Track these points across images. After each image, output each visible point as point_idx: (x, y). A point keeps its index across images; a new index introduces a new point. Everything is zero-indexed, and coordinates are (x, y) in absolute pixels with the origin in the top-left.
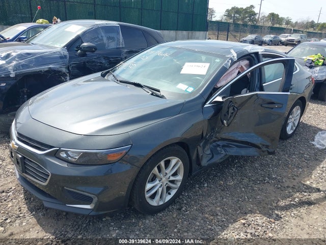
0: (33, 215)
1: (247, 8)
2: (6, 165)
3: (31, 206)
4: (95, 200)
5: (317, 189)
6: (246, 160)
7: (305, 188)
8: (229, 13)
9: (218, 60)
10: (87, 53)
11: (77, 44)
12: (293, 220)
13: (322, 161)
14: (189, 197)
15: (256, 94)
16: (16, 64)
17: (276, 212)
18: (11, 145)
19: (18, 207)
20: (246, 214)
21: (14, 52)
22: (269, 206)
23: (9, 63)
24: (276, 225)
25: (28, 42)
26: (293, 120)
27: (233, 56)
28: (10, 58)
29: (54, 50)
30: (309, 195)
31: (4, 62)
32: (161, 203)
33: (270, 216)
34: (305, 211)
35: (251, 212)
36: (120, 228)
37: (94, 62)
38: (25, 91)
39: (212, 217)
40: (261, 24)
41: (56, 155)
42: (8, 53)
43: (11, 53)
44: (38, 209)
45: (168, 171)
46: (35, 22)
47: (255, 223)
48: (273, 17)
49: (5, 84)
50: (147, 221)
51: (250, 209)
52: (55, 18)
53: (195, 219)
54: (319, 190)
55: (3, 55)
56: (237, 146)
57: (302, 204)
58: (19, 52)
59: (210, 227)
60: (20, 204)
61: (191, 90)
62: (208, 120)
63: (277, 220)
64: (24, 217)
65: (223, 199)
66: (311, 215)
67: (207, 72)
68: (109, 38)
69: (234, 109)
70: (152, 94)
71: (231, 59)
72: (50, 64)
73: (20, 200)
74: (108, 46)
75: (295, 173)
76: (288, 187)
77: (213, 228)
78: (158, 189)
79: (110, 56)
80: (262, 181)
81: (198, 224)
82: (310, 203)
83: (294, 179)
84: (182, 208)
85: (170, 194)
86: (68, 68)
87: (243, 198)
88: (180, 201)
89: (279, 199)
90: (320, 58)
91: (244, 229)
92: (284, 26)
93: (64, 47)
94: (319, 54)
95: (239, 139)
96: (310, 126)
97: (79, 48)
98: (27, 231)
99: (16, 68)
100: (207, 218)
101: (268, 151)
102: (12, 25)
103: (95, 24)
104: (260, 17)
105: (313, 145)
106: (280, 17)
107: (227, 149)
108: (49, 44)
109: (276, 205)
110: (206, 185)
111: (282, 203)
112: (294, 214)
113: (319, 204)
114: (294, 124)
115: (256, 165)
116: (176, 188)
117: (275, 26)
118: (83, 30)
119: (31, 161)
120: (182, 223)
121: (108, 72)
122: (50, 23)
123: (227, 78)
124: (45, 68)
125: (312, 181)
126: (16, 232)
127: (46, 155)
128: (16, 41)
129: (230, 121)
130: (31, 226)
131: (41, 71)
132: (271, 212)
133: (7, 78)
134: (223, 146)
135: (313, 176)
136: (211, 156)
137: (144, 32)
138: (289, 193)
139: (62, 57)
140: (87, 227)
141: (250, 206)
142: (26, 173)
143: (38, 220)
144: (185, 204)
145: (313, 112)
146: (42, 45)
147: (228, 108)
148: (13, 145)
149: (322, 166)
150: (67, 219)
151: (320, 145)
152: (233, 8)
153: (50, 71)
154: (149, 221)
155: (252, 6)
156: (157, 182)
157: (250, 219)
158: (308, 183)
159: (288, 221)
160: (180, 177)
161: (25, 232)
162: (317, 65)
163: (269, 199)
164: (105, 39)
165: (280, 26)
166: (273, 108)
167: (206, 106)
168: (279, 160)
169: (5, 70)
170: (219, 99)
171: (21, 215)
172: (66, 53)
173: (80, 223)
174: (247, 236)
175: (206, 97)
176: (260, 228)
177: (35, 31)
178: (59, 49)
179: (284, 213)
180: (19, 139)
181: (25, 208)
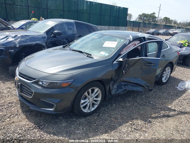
0: (24, 114)
1: (151, 14)
2: (12, 91)
3: (24, 110)
4: (55, 106)
5: (174, 110)
6: (138, 94)
7: (168, 109)
8: (140, 17)
9: (122, 40)
10: (57, 36)
11: (52, 31)
12: (158, 124)
13: (180, 97)
14: (105, 110)
15: (142, 58)
16: (20, 41)
17: (149, 119)
18: (15, 79)
19: (17, 110)
20: (133, 119)
21: (19, 34)
22: (146, 117)
23: (16, 40)
24: (148, 125)
25: (26, 30)
26: (166, 74)
27: (130, 39)
28: (17, 37)
29: (40, 34)
30: (169, 112)
31: (14, 39)
32: (89, 111)
33: (146, 121)
34: (165, 120)
35: (136, 119)
36: (67, 122)
37: (60, 41)
38: (23, 55)
39: (115, 120)
40: (159, 23)
41: (37, 83)
42: (16, 34)
43: (18, 35)
44: (27, 112)
45: (93, 95)
46: (30, 19)
47: (137, 124)
48: (166, 19)
49: (13, 51)
50: (81, 120)
51: (135, 117)
52: (41, 17)
53: (106, 120)
54: (175, 110)
55: (14, 35)
56: (131, 85)
57: (164, 116)
58: (22, 34)
59: (113, 124)
60: (18, 109)
61: (107, 54)
62: (115, 70)
63: (149, 123)
64: (20, 115)
65: (122, 112)
66: (168, 122)
67: (116, 46)
68: (68, 29)
69: (128, 65)
70: (87, 56)
71: (129, 40)
72: (37, 41)
73: (18, 107)
74: (68, 33)
75: (164, 102)
76: (158, 108)
77: (115, 125)
78: (88, 104)
79: (69, 38)
80: (145, 104)
81: (107, 122)
82: (169, 116)
83: (162, 105)
84: (100, 115)
85: (94, 107)
86: (46, 43)
87: (133, 112)
88: (99, 111)
89: (152, 113)
90: (186, 42)
91: (131, 126)
92: (172, 25)
93: (45, 32)
94: (186, 40)
95: (133, 82)
96: (178, 79)
97: (52, 33)
98: (21, 121)
99: (20, 42)
100: (112, 120)
101: (149, 89)
102: (18, 21)
103: (61, 21)
104: (159, 19)
105: (177, 88)
106: (170, 19)
107: (126, 87)
108: (37, 31)
109: (150, 116)
110: (114, 105)
111: (153, 116)
112: (159, 121)
113: (174, 117)
114: (167, 77)
115: (143, 97)
116: (97, 104)
117: (168, 24)
118: (55, 24)
119: (25, 86)
120: (99, 122)
121: (67, 45)
122: (38, 20)
123: (127, 49)
124: (34, 43)
125: (172, 106)
126: (15, 121)
127: (32, 83)
128: (20, 29)
129: (126, 71)
130: (23, 119)
131: (32, 44)
132: (147, 119)
133: (15, 47)
134: (124, 85)
135: (173, 104)
136: (117, 90)
137: (87, 26)
138: (159, 111)
139: (43, 38)
140: (51, 121)
141: (136, 116)
142: (22, 92)
143: (26, 117)
144: (102, 113)
145: (181, 72)
146: (33, 31)
147: (125, 64)
148: (16, 78)
149: (179, 99)
150: (41, 117)
151: (181, 89)
152: (143, 14)
153: (37, 44)
154: (82, 120)
155: (154, 13)
156: (87, 100)
157: (135, 122)
158: (170, 106)
159: (155, 124)
160: (99, 99)
161: (20, 121)
162: (184, 46)
163: (147, 113)
164: (66, 29)
165: (170, 25)
166: (151, 66)
167: (114, 63)
168: (156, 95)
169: (14, 43)
170: (121, 60)
171: (18, 114)
172: (46, 35)
173: (47, 119)
174: (132, 129)
175: (114, 59)
176: (139, 126)
177: (30, 24)
178: (42, 34)
179: (153, 120)
180: (19, 76)
181: (20, 111)
